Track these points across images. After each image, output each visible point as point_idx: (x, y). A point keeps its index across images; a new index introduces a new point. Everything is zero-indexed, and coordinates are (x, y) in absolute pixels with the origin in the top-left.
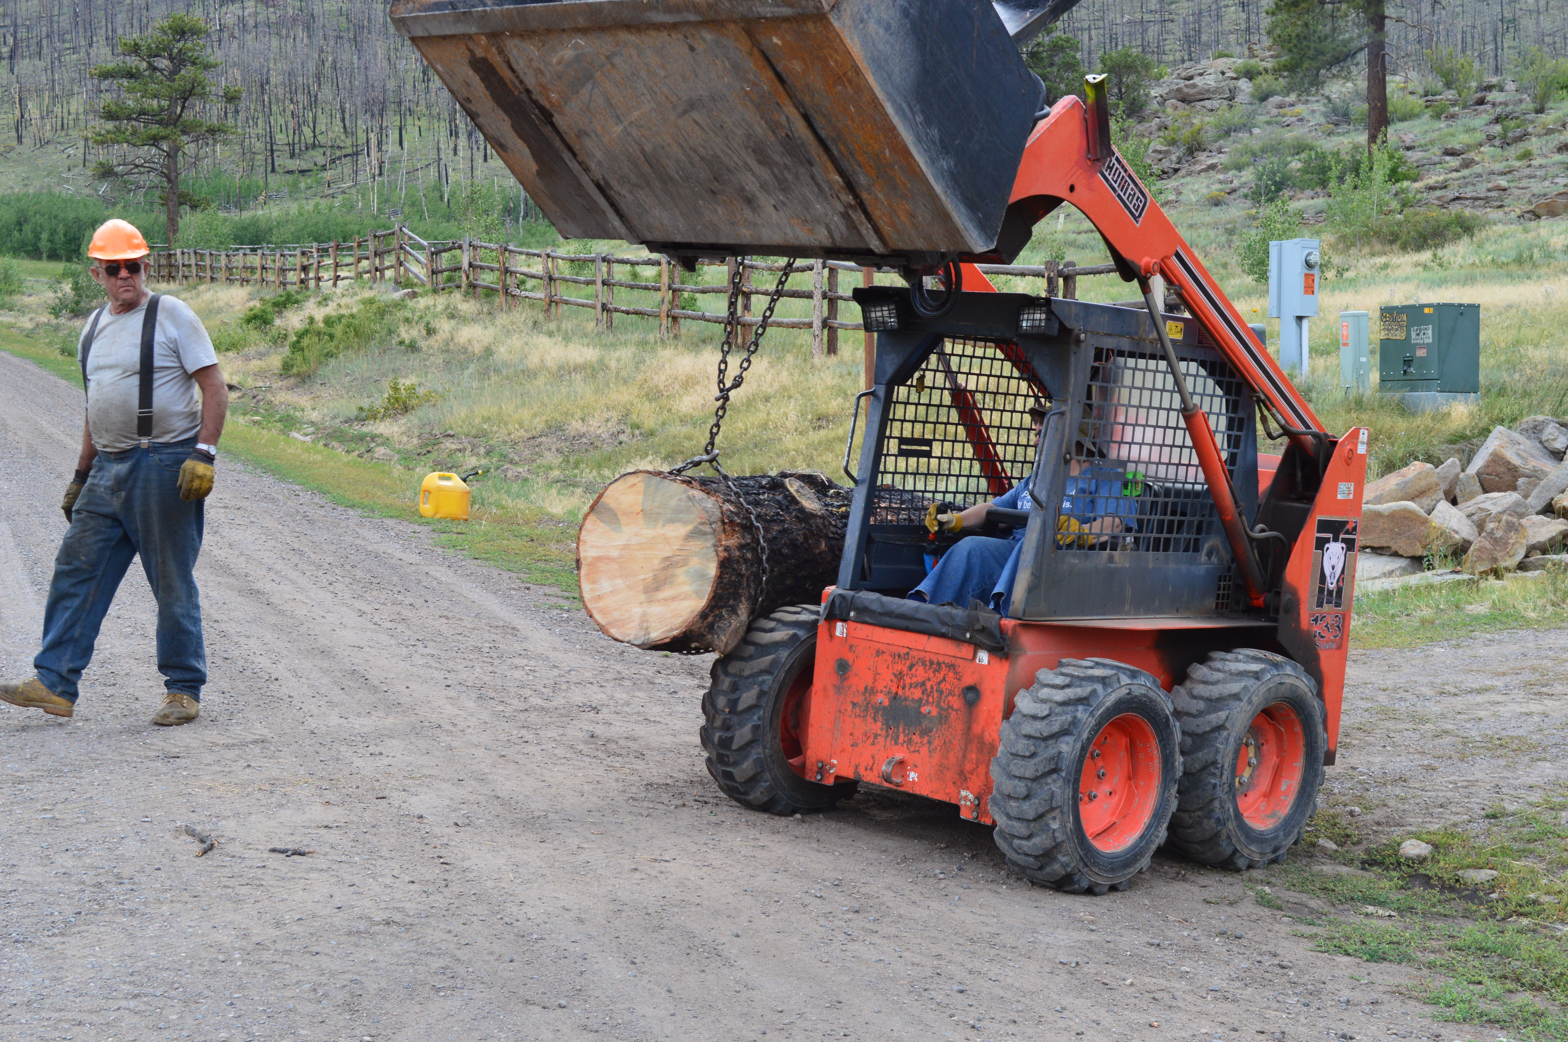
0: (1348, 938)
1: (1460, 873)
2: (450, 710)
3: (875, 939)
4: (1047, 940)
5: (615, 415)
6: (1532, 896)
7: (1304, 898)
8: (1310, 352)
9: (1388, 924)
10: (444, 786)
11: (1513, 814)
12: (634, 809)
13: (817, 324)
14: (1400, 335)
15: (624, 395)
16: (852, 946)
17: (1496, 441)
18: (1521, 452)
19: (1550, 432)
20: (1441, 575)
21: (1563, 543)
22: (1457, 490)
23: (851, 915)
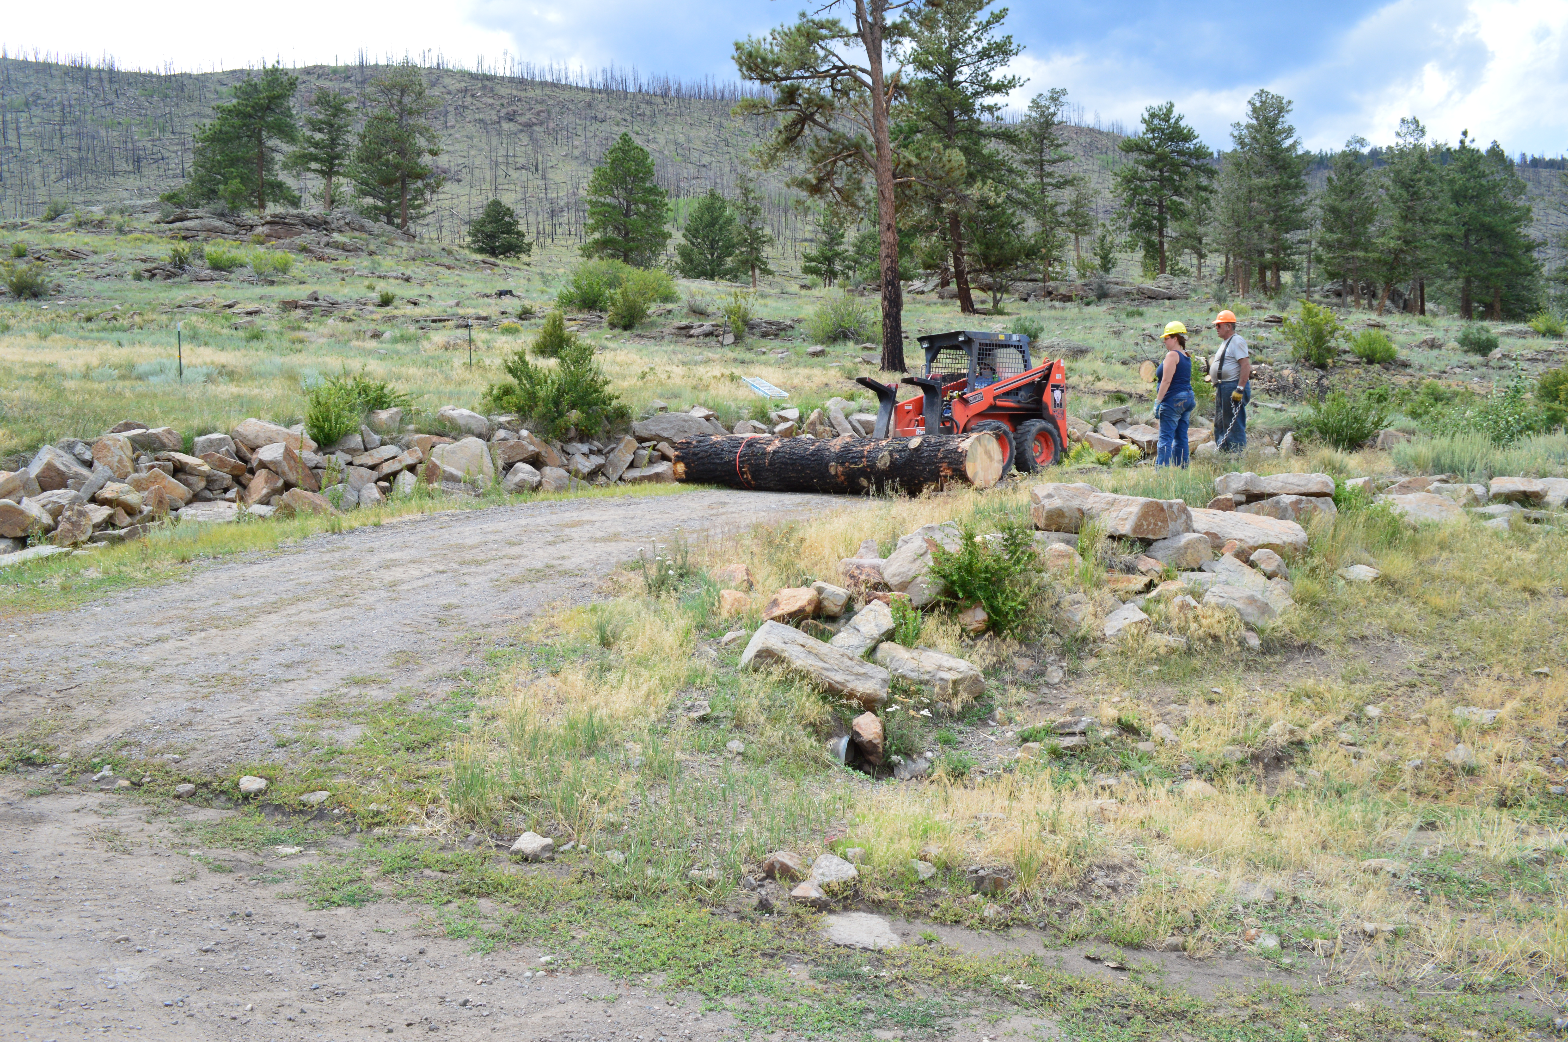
1: (302, 798)
6: (371, 807)
7: (232, 853)
11: (295, 741)
17: (46, 455)
18: (65, 462)
19: (79, 448)
20: (46, 549)
21: (109, 522)
22: (26, 488)
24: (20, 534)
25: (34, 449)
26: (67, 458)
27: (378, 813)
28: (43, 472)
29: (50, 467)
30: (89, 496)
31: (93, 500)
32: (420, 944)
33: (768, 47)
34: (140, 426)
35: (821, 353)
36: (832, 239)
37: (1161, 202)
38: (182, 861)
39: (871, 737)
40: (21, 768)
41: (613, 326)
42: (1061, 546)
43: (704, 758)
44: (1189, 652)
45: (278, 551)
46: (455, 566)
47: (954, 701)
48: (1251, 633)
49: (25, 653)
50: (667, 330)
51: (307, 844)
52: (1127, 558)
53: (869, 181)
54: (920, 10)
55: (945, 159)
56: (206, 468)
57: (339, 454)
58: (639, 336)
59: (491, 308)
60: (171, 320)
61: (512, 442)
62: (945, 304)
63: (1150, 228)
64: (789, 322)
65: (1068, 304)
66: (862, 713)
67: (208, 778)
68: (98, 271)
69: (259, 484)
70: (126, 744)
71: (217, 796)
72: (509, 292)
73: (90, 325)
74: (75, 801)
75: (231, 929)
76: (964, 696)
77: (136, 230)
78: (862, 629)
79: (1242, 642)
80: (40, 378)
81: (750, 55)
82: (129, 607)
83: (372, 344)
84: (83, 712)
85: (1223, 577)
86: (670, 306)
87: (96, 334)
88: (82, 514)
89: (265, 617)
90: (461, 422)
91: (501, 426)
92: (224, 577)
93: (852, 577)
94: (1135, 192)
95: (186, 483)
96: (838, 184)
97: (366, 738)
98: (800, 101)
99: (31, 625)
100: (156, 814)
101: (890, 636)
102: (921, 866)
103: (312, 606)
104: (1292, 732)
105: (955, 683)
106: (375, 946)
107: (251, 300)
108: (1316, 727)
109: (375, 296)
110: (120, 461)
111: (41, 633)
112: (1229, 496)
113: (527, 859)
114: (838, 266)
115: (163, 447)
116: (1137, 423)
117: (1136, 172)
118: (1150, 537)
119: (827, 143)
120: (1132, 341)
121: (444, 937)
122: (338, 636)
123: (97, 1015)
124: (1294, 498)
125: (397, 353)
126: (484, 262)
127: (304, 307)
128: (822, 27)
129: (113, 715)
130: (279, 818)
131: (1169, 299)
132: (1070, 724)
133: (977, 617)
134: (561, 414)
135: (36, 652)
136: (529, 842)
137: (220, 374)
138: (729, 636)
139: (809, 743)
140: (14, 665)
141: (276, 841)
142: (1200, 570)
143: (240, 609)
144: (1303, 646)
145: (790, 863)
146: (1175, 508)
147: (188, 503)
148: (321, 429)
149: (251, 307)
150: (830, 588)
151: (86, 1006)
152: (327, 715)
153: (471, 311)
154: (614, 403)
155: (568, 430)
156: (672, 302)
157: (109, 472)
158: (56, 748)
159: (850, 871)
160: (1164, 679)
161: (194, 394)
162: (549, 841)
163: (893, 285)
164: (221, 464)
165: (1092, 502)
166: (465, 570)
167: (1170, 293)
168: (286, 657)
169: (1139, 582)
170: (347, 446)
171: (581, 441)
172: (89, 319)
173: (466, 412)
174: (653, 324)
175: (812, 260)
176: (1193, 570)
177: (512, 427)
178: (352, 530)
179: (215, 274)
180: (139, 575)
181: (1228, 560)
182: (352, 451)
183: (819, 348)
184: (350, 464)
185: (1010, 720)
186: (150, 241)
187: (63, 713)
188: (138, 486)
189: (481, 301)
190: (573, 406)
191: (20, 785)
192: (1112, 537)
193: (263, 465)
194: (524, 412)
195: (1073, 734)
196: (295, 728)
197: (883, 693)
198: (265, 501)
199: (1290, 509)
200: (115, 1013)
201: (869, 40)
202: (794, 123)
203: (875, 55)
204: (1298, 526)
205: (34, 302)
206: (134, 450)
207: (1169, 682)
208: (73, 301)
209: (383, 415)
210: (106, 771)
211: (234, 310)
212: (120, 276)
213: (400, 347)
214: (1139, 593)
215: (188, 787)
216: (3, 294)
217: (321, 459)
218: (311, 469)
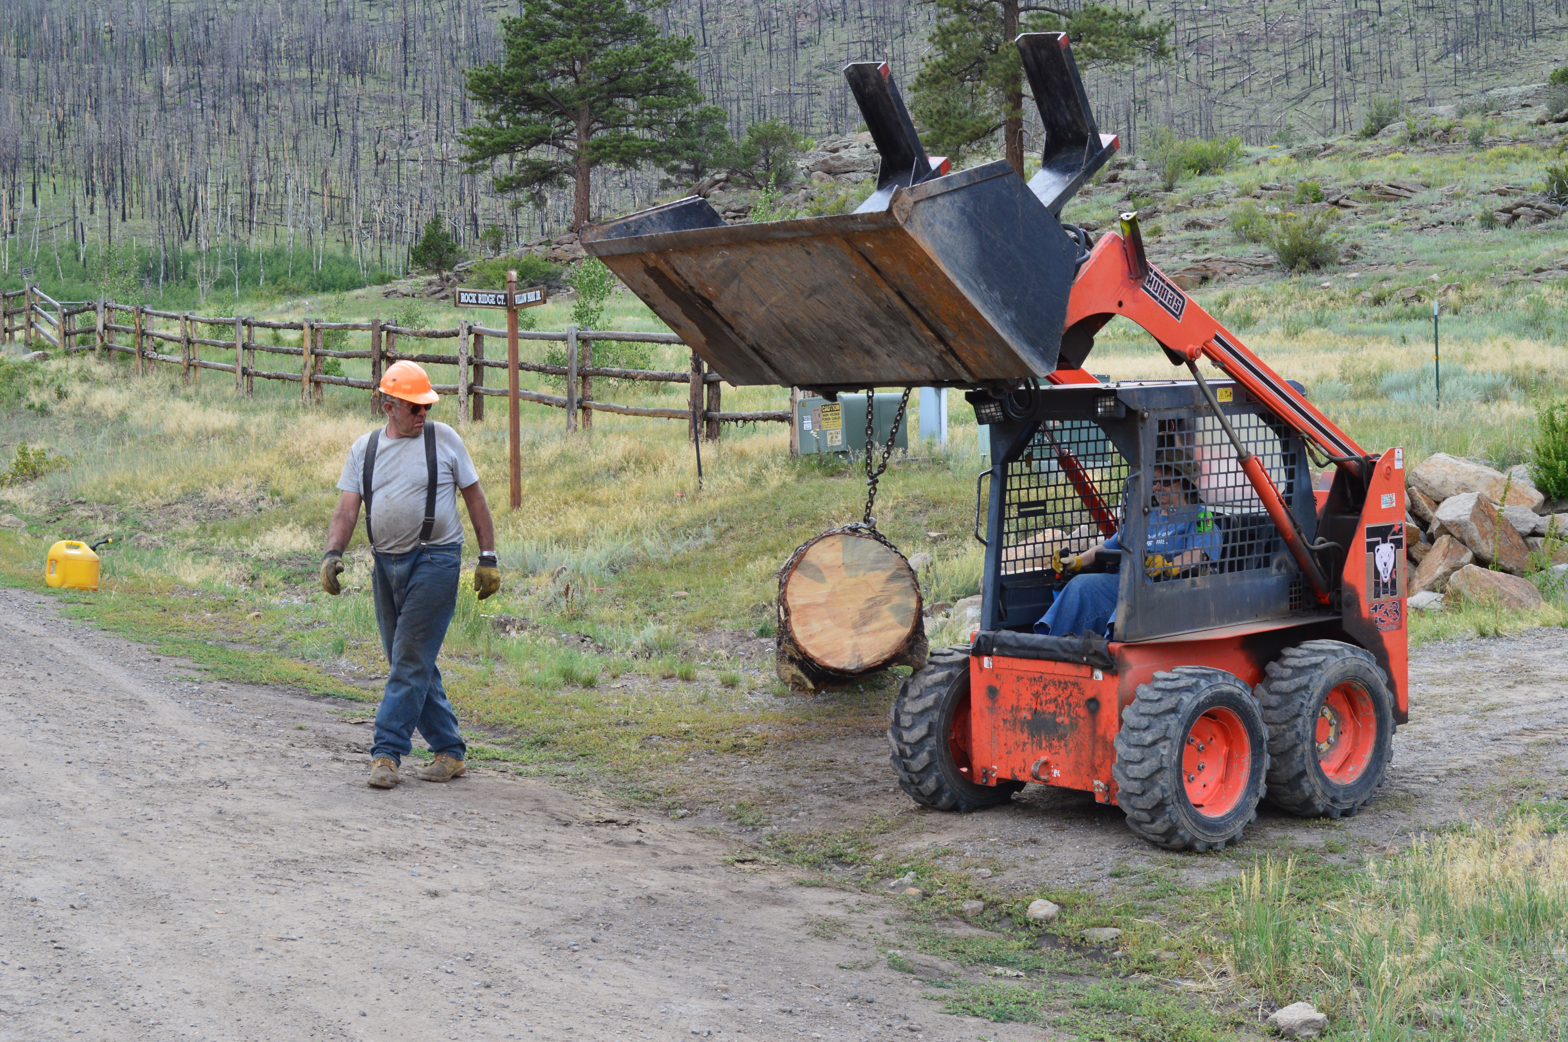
0: (976, 999)
1: (1086, 931)
2: (70, 787)
3: (506, 1014)
4: (680, 1009)
5: (254, 482)
6: (1153, 952)
7: (935, 960)
8: (949, 421)
9: (1016, 984)
10: (60, 867)
11: (1136, 873)
12: (261, 887)
13: (463, 390)
15: (264, 462)
16: (480, 1022)
23: (482, 990)
38: (874, 954)
40: (825, 863)
51: (1036, 972)
60: (1510, 295)
67: (1005, 897)
68: (1426, 216)
69: (1436, 559)
71: (1000, 919)
73: (1378, 311)
74: (842, 896)
136: (1296, 1013)
148: (1551, 470)
162: (1321, 1016)
191: (804, 876)
193: (1444, 529)
198: (1437, 587)
205: (1311, 277)
210: (908, 879)
212: (1459, 224)
215: (978, 904)
216: (1268, 266)
217: (1543, 522)
218: (1525, 536)
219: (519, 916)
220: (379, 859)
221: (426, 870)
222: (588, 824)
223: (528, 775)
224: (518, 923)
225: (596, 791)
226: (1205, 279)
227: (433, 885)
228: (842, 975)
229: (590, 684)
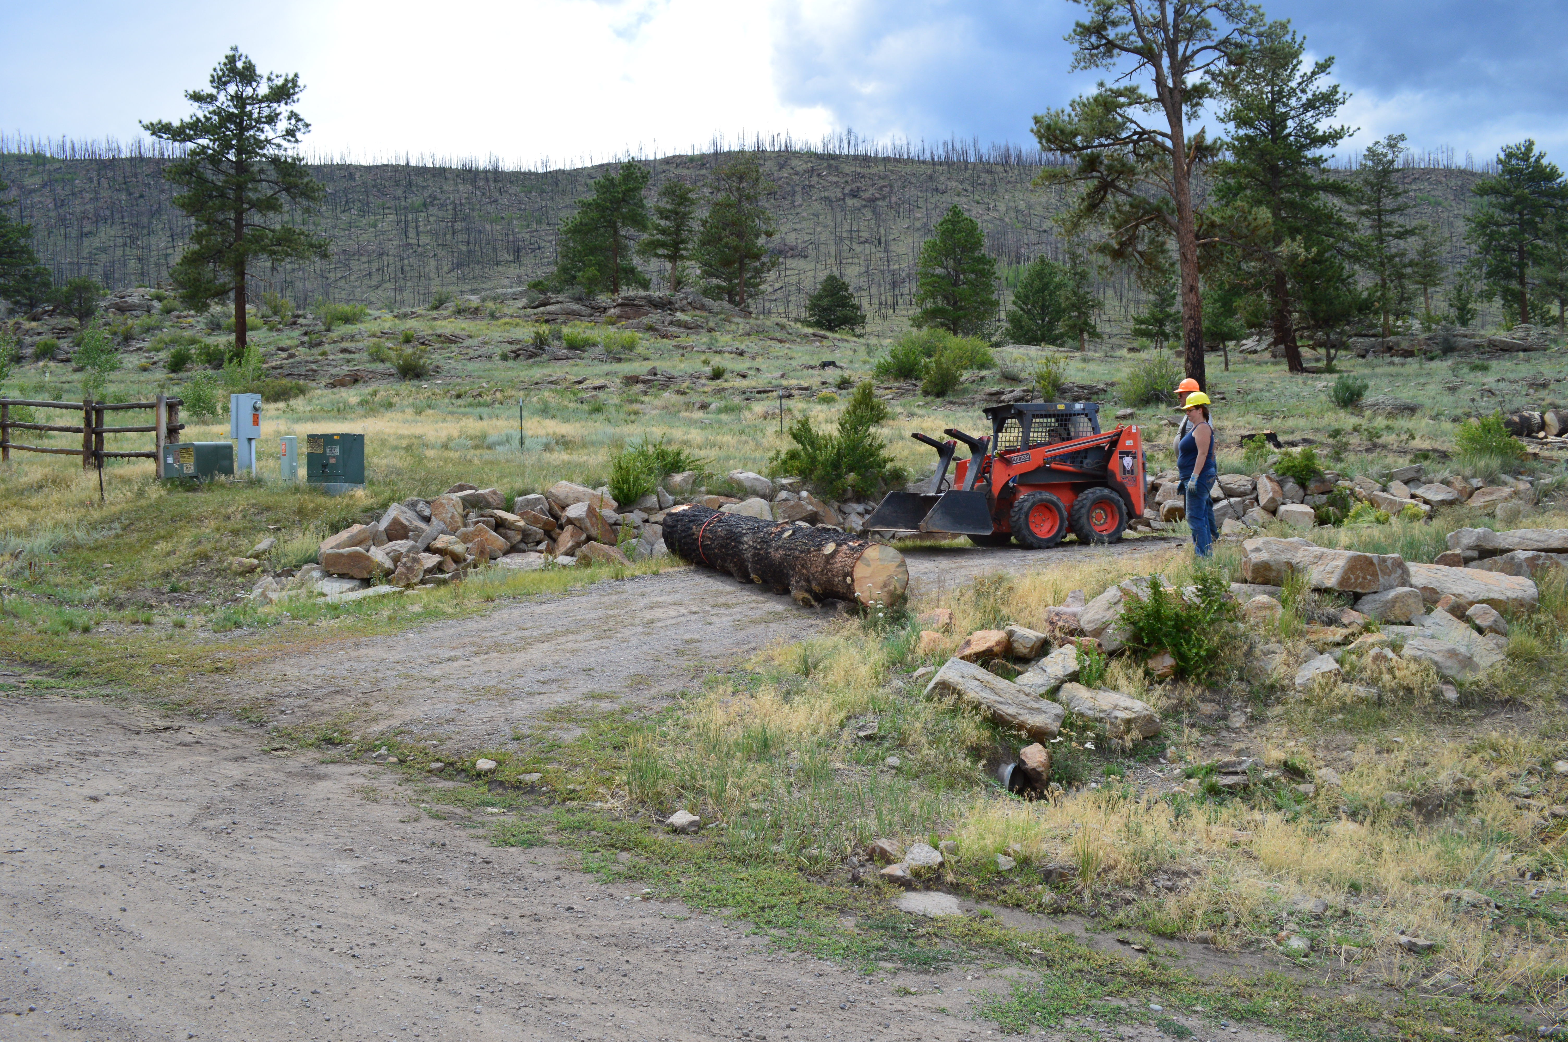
1: (519, 777)
4: (337, 870)
6: (570, 787)
7: (451, 808)
8: (257, 458)
11: (528, 736)
14: (320, 451)
17: (394, 511)
18: (408, 517)
19: (421, 506)
20: (384, 589)
21: (439, 568)
22: (376, 540)
23: (194, 876)
24: (366, 576)
25: (385, 506)
26: (410, 514)
27: (574, 791)
28: (390, 525)
29: (395, 522)
30: (424, 546)
31: (428, 549)
32: (558, 873)
33: (1066, 118)
34: (471, 488)
35: (1131, 415)
36: (1163, 300)
37: (1521, 247)
38: (412, 809)
39: (1035, 765)
40: (323, 745)
41: (926, 393)
42: (1263, 598)
43: (859, 768)
44: (1380, 702)
45: (567, 593)
46: (707, 608)
47: (1128, 738)
48: (1450, 687)
49: (347, 665)
50: (978, 397)
51: (510, 808)
52: (1330, 610)
53: (1172, 245)
54: (1221, 72)
55: (1250, 218)
56: (522, 523)
57: (636, 512)
58: (951, 402)
59: (812, 379)
60: (527, 395)
61: (792, 503)
62: (1275, 364)
63: (1509, 276)
64: (1101, 386)
65: (1409, 360)
66: (1029, 743)
67: (455, 759)
68: (472, 353)
69: (566, 539)
70: (401, 733)
71: (459, 773)
72: (832, 364)
73: (459, 402)
74: (353, 768)
75: (427, 852)
76: (1136, 734)
77: (506, 315)
78: (1048, 670)
79: (1437, 695)
80: (409, 448)
81: (1049, 127)
82: (435, 634)
83: (699, 415)
84: (377, 708)
85: (1428, 632)
86: (984, 373)
87: (463, 410)
88: (416, 560)
89: (539, 645)
90: (747, 484)
91: (783, 487)
92: (516, 613)
93: (1052, 623)
94: (1491, 237)
95: (505, 536)
96: (1140, 248)
97: (584, 736)
98: (1102, 168)
99: (357, 645)
100: (407, 780)
101: (1074, 677)
102: (1001, 859)
103: (579, 637)
104: (1460, 781)
105: (1128, 722)
106: (525, 871)
107: (598, 376)
108: (1488, 778)
109: (708, 370)
110: (452, 517)
111: (363, 651)
112: (1458, 551)
113: (676, 830)
114: (1168, 328)
115: (489, 505)
116: (1431, 482)
117: (1492, 217)
118: (1359, 590)
119: (1127, 208)
120: (1468, 397)
121: (579, 871)
122: (591, 661)
123: (312, 888)
124: (1530, 554)
125: (720, 422)
126: (814, 335)
127: (644, 382)
128: (1121, 95)
129: (398, 711)
130: (500, 791)
131: (1525, 350)
132: (1234, 764)
133: (1165, 663)
134: (839, 477)
135: (355, 665)
136: (681, 818)
137: (557, 443)
138: (921, 670)
139: (964, 763)
140: (337, 673)
141: (489, 804)
142: (1409, 624)
143: (521, 638)
144: (1507, 701)
145: (888, 849)
146: (1389, 563)
147: (506, 553)
148: (621, 490)
149: (597, 383)
150: (1021, 631)
151: (308, 883)
152: (561, 720)
153: (794, 382)
154: (889, 466)
155: (845, 491)
156: (989, 368)
157: (443, 526)
158: (350, 733)
159: (936, 858)
160: (1346, 727)
161: (530, 460)
162: (697, 818)
163: (1196, 347)
164: (535, 521)
165: (1301, 556)
166: (715, 611)
167: (1527, 345)
168: (544, 676)
169: (1337, 634)
170: (643, 506)
171: (858, 501)
172: (459, 396)
173: (752, 475)
174: (965, 391)
175: (1142, 322)
176: (1401, 624)
177: (794, 489)
178: (633, 578)
179: (570, 354)
180: (450, 610)
181: (1440, 613)
182: (649, 510)
183: (1129, 411)
184: (647, 521)
185: (1181, 759)
186: (517, 325)
187: (362, 709)
188: (465, 539)
189: (805, 372)
190: (851, 469)
191: (318, 756)
192: (1317, 590)
193: (570, 521)
194: (805, 474)
195: (1236, 773)
196: (531, 728)
197: (1055, 727)
198: (570, 553)
199: (1524, 565)
200: (326, 889)
201: (1169, 105)
202: (1097, 190)
203: (1175, 119)
204: (1530, 582)
205: (416, 382)
206: (465, 508)
207: (1351, 731)
208: (448, 380)
209: (678, 478)
210: (383, 751)
211: (584, 386)
212: (489, 357)
213: (724, 417)
214: (1338, 644)
215: (439, 765)
216: (392, 375)
217: (619, 517)
218: (611, 525)
219: (168, 810)
220: (32, 775)
221: (72, 780)
222: (152, 731)
223: (83, 697)
224: (171, 816)
225: (139, 707)
226: (356, 381)
227: (88, 791)
228: (409, 828)
229: (86, 630)
